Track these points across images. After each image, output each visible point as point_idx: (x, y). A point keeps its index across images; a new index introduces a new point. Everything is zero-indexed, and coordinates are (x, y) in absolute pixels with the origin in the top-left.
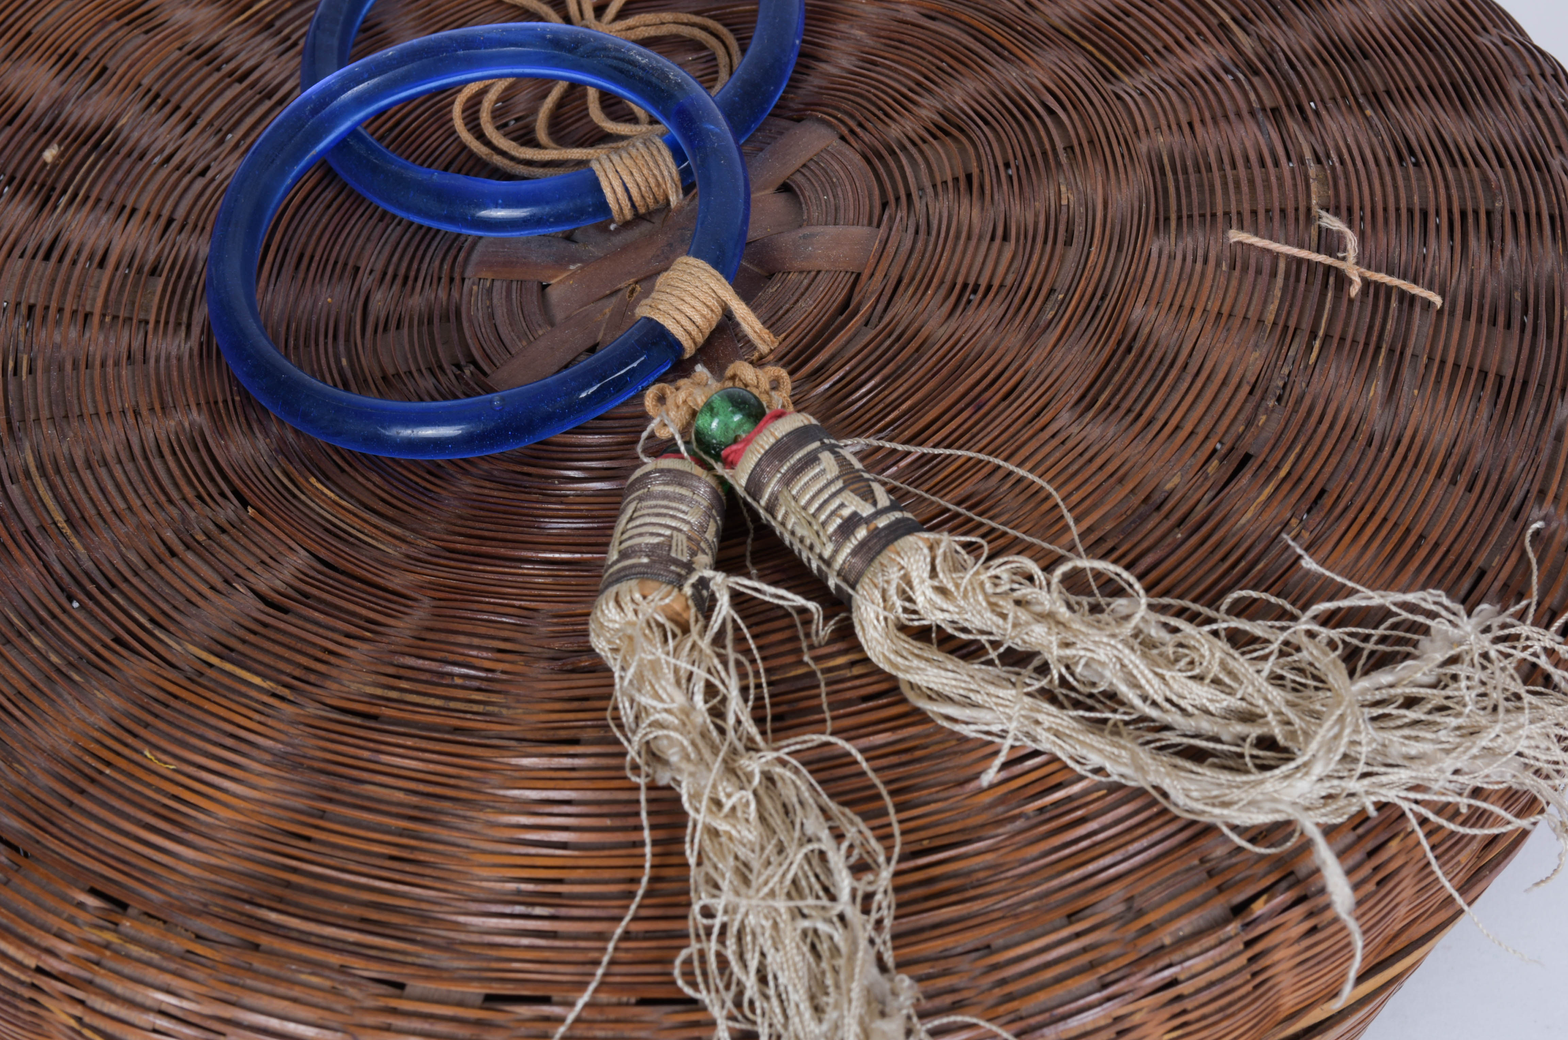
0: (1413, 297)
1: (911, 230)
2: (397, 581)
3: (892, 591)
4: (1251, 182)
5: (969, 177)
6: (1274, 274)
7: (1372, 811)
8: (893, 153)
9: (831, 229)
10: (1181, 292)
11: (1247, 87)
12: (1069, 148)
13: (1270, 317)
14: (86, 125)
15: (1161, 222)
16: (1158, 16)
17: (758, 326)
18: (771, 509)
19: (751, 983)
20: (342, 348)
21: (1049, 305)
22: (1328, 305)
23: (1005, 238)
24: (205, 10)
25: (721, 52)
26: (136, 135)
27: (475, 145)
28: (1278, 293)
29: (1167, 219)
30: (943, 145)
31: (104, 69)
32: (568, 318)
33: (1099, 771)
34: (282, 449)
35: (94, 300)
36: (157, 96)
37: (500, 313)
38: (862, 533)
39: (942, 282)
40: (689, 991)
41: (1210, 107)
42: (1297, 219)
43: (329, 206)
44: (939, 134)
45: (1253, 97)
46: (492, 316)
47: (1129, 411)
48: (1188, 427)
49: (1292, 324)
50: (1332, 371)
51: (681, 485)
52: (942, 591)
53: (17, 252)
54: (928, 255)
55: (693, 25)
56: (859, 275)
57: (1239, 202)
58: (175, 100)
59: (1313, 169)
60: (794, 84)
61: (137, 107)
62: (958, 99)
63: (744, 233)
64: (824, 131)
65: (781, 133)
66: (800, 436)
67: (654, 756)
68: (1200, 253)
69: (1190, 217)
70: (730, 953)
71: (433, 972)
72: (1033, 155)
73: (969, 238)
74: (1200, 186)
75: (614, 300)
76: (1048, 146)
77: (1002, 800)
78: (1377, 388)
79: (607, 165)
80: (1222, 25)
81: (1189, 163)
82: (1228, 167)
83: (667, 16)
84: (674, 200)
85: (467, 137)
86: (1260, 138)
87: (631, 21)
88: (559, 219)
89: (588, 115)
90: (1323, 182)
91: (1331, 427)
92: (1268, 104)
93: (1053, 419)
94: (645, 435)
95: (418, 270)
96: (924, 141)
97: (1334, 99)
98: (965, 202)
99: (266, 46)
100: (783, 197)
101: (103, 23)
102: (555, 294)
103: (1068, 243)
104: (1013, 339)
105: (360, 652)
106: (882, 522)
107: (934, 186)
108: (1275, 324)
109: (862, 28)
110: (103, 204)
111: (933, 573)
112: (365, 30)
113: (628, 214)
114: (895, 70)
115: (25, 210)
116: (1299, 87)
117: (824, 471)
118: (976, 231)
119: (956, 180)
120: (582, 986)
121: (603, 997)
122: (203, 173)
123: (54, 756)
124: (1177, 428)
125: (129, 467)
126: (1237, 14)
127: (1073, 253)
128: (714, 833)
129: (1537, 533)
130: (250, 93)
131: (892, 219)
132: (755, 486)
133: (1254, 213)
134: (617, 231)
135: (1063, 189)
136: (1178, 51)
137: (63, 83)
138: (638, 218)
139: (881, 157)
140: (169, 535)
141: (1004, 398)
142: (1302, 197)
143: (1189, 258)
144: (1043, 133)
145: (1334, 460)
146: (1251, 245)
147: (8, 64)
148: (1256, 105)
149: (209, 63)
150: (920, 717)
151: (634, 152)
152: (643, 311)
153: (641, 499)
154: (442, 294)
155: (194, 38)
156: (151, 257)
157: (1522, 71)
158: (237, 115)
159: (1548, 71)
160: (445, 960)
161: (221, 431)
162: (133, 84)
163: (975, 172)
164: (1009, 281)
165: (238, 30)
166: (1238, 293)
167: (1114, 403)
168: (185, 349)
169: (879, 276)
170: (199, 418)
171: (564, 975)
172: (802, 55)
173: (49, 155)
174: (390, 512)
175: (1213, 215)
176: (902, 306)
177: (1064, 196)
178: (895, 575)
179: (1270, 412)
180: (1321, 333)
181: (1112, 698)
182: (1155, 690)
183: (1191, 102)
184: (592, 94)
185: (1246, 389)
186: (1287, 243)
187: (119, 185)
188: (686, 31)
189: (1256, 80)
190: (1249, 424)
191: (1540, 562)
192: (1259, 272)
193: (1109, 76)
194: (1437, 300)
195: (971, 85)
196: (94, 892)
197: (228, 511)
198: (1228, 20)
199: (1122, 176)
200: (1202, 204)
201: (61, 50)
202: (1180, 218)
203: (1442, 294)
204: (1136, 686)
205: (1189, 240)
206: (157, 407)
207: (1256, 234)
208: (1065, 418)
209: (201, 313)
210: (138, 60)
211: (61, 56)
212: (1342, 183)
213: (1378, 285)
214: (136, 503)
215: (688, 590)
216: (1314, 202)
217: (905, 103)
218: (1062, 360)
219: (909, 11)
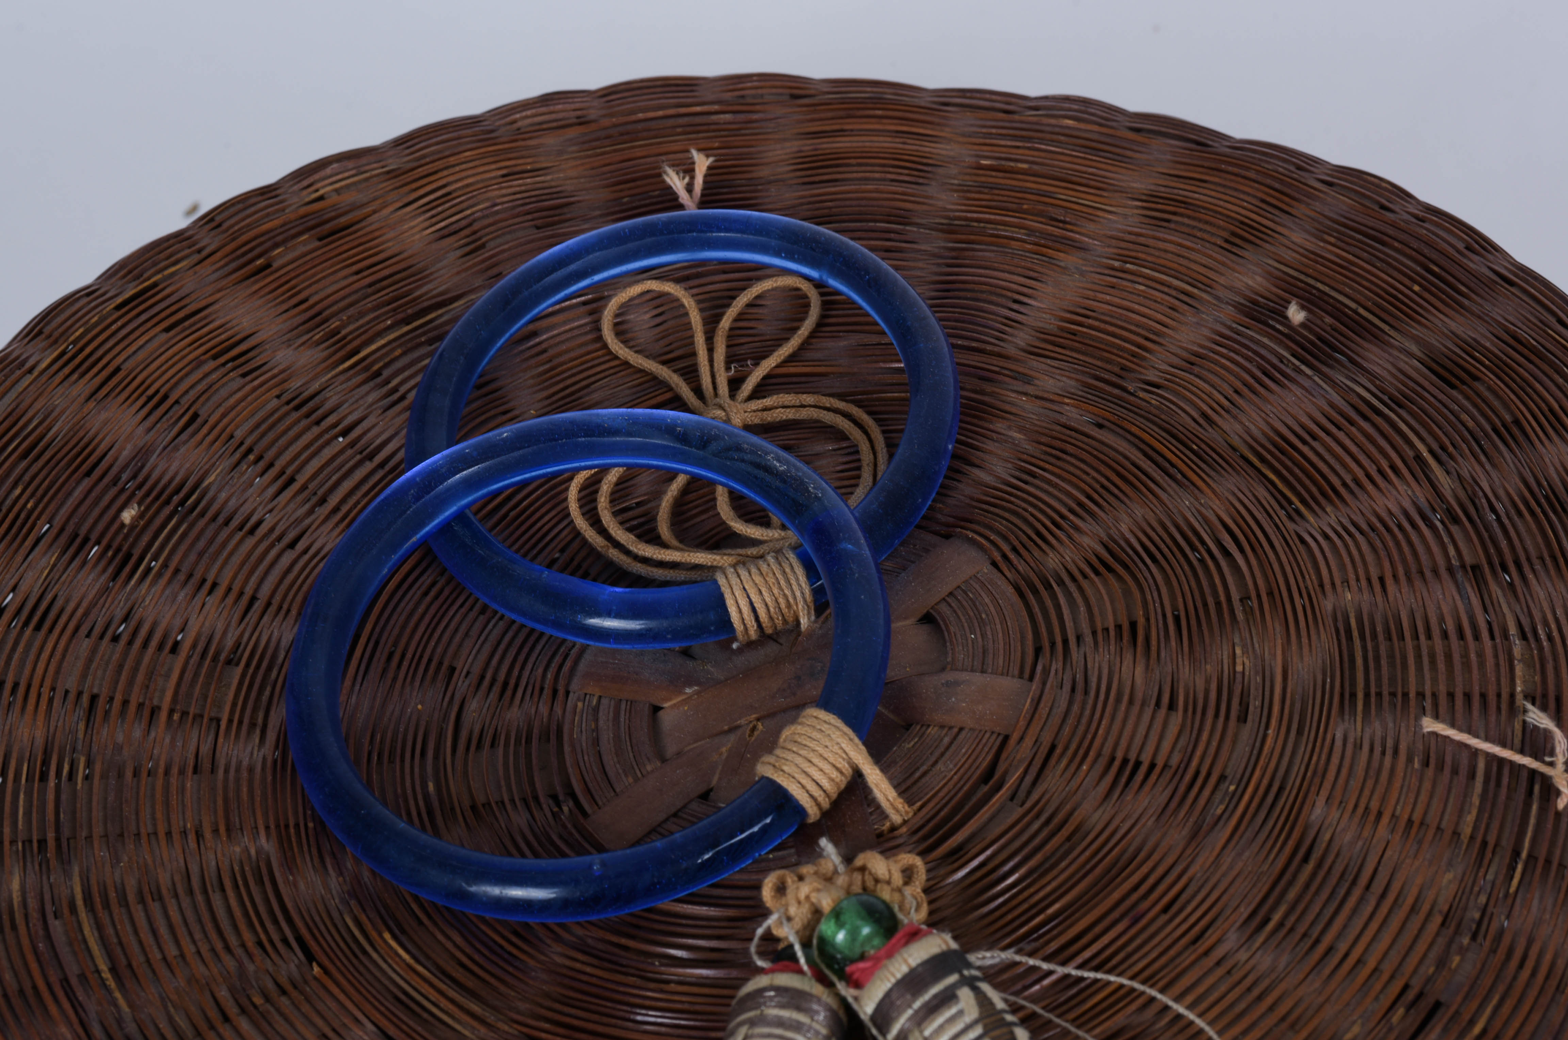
1: (1067, 687)
4: (1449, 657)
5: (1133, 625)
6: (1472, 775)
8: (1048, 587)
9: (978, 679)
10: (1367, 792)
11: (1446, 539)
12: (1246, 602)
13: (1467, 831)
14: (170, 482)
15: (1347, 701)
16: (1348, 442)
17: (892, 794)
20: (429, 769)
21: (1218, 796)
22: (1532, 821)
23: (1172, 706)
24: (309, 353)
25: (864, 447)
26: (223, 495)
27: (590, 534)
28: (1476, 801)
29: (1353, 695)
30: (1105, 582)
31: (195, 416)
32: (679, 754)
34: (355, 891)
35: (163, 691)
36: (250, 450)
39: (1099, 755)
41: (1404, 561)
42: (1499, 709)
43: (426, 594)
44: (1102, 569)
45: (1452, 552)
46: (596, 742)
47: (1305, 935)
48: (1371, 963)
49: (1491, 840)
50: (1536, 902)
51: (799, 1009)
53: (84, 630)
54: (1084, 721)
55: (836, 411)
56: (1006, 738)
57: (1435, 680)
58: (269, 456)
59: (1518, 648)
60: (943, 493)
61: (226, 464)
62: (1124, 528)
64: (973, 553)
65: (927, 551)
68: (1390, 743)
69: (1379, 695)
72: (1205, 605)
73: (1131, 702)
74: (1391, 657)
75: (732, 738)
76: (1223, 598)
79: (734, 580)
80: (1418, 457)
81: (1379, 629)
82: (1422, 637)
83: (808, 399)
84: (804, 622)
85: (581, 523)
86: (1459, 603)
87: (768, 402)
88: (677, 635)
89: (714, 507)
90: (1529, 664)
91: (1534, 973)
92: (1469, 560)
93: (1219, 941)
94: (760, 931)
95: (519, 678)
96: (1085, 576)
97: (1541, 559)
98: (1128, 657)
99: (370, 399)
100: (926, 628)
101: (198, 363)
102: (668, 719)
103: (1243, 718)
104: (1177, 837)
107: (1094, 633)
108: (1472, 838)
109: (1021, 429)
110: (181, 577)
112: (479, 387)
113: (753, 633)
114: (1055, 486)
115: (96, 580)
116: (1504, 544)
117: (961, 1013)
118: (1139, 695)
119: (1119, 627)
122: (292, 545)
124: (1359, 961)
125: (186, 902)
126: (1435, 446)
127: (1247, 731)
130: (350, 452)
131: (1046, 672)
132: (882, 1018)
133: (1451, 695)
134: (740, 650)
135: (1238, 651)
136: (1370, 487)
137: (150, 430)
138: (765, 637)
139: (1035, 591)
140: (223, 993)
141: (1165, 910)
142: (1504, 681)
143: (1378, 749)
144: (1217, 581)
145: (1536, 1017)
146: (1447, 737)
147: (92, 404)
148: (1455, 562)
149: (308, 415)
151: (764, 568)
152: (764, 769)
153: (752, 1023)
154: (544, 709)
155: (295, 384)
156: (230, 642)
158: (334, 478)
161: (289, 864)
162: (224, 436)
163: (1141, 621)
164: (1175, 761)
165: (342, 378)
166: (1431, 797)
167: (1288, 924)
168: (258, 756)
169: (1029, 742)
170: (267, 844)
172: (954, 458)
173: (127, 516)
174: (471, 983)
175: (1405, 695)
176: (1053, 782)
177: (1239, 661)
179: (1462, 951)
180: (1524, 855)
183: (1383, 553)
184: (722, 493)
185: (1438, 919)
186: (1487, 739)
187: (201, 555)
188: (828, 418)
189: (1454, 529)
190: (1442, 963)
192: (1455, 771)
193: (1292, 513)
195: (1139, 512)
197: (291, 965)
198: (1425, 454)
199: (1305, 640)
200: (1392, 680)
201: (150, 392)
202: (1367, 695)
205: (1377, 725)
206: (222, 829)
207: (1453, 725)
208: (1232, 940)
209: (278, 715)
210: (233, 408)
211: (150, 398)
212: (1550, 667)
214: (189, 949)
216: (1519, 689)
217: (1067, 526)
218: (1231, 868)
219: (1073, 414)
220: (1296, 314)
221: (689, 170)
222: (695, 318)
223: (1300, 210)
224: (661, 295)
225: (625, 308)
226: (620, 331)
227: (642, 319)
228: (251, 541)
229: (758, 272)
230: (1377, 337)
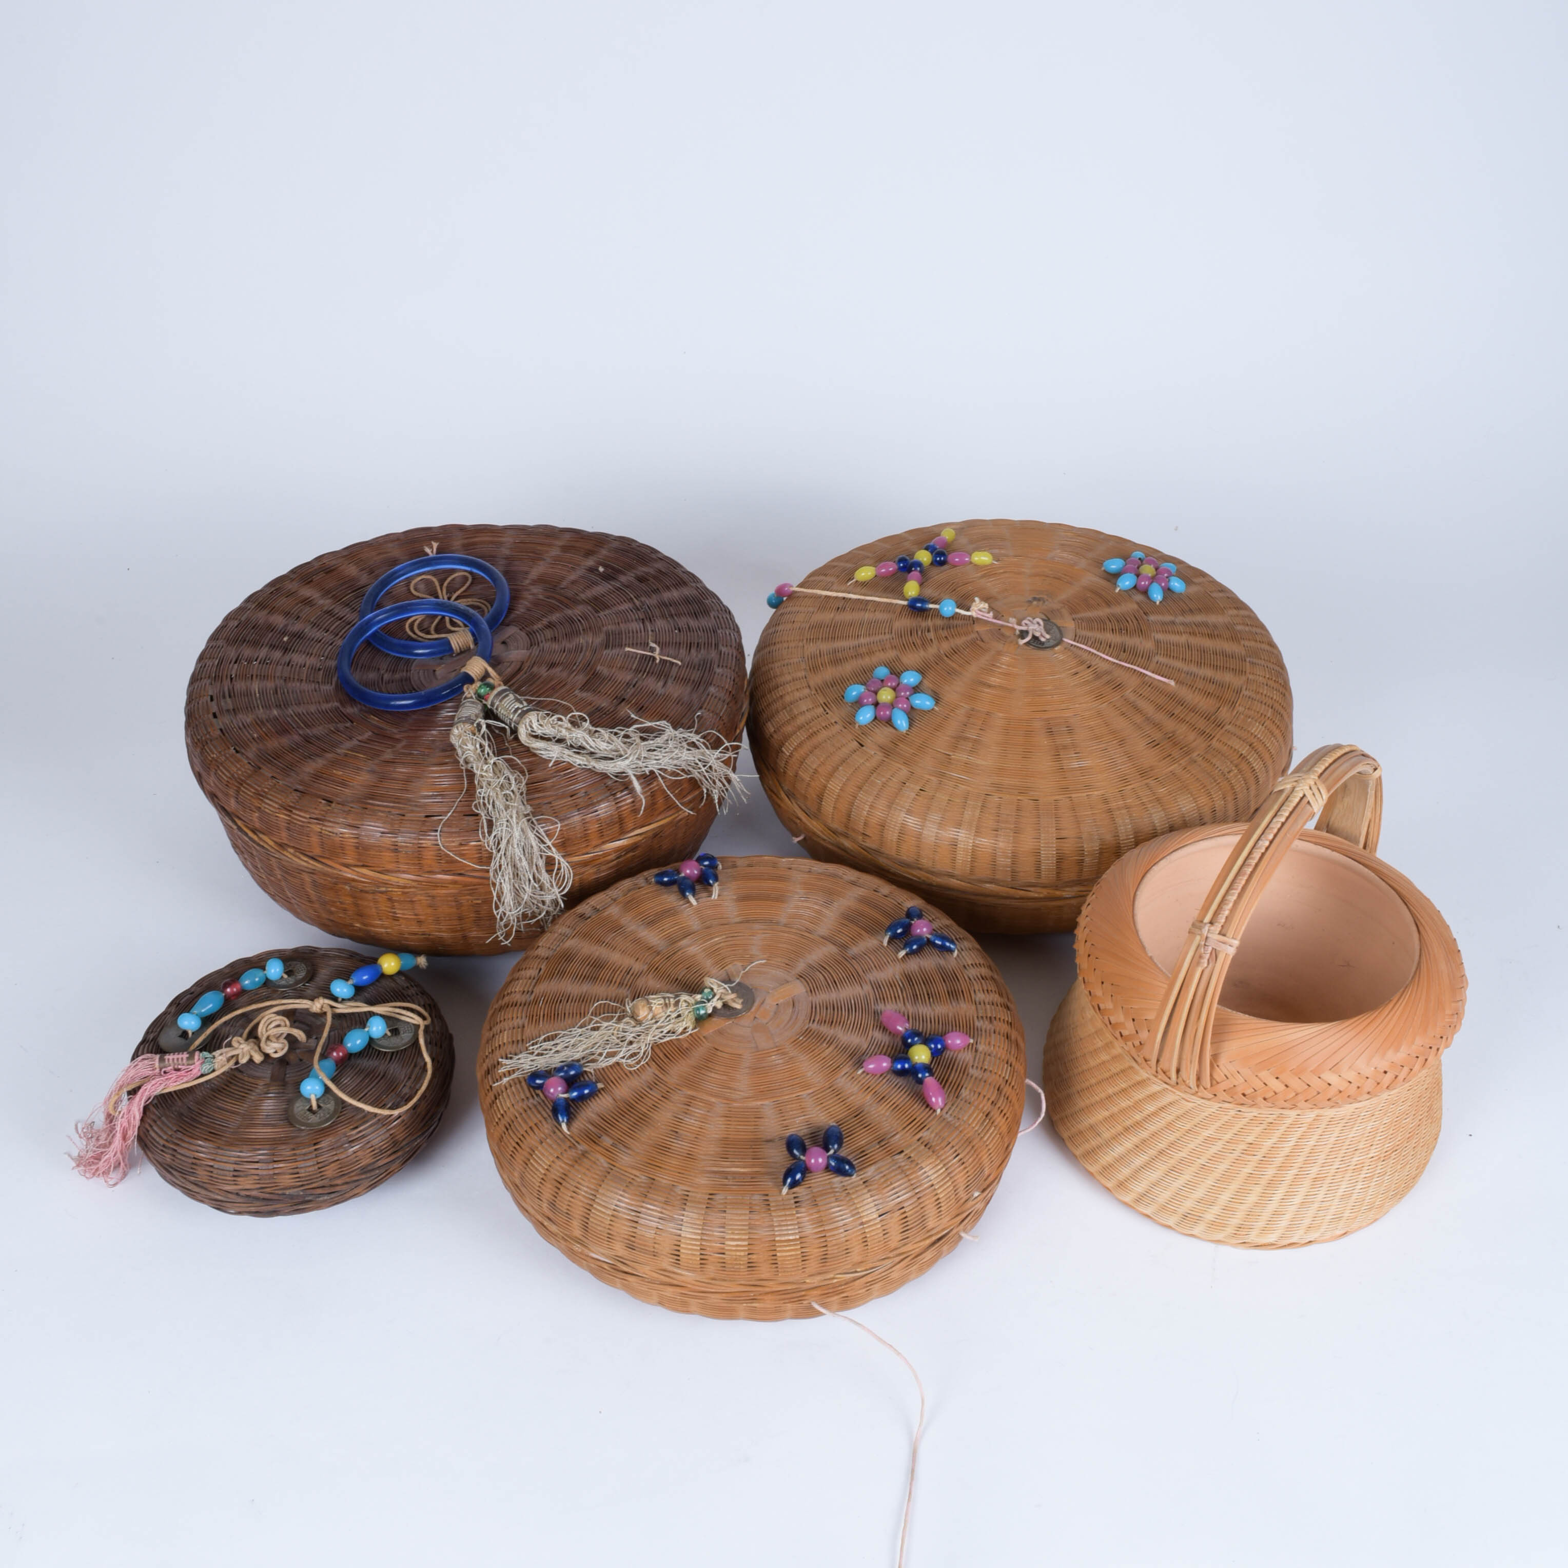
0: (673, 663)
1: (538, 651)
2: (398, 736)
3: (527, 724)
4: (633, 637)
5: (555, 637)
6: (636, 658)
7: (648, 773)
8: (534, 632)
9: (516, 651)
10: (610, 662)
11: (635, 613)
12: (583, 630)
13: (634, 668)
14: (295, 631)
15: (607, 647)
16: (613, 596)
17: (495, 674)
18: (497, 709)
19: (490, 807)
21: (575, 666)
22: (650, 665)
23: (564, 651)
24: (328, 600)
25: (486, 608)
26: (310, 634)
27: (413, 635)
28: (637, 662)
29: (609, 645)
30: (549, 630)
31: (299, 617)
32: (441, 676)
33: (579, 765)
34: (361, 710)
35: (303, 676)
36: (315, 624)
37: (422, 679)
38: (520, 711)
39: (546, 662)
40: (476, 811)
41: (624, 619)
42: (644, 645)
43: (369, 652)
44: (548, 627)
45: (636, 616)
46: (419, 678)
47: (594, 689)
48: (609, 693)
49: (640, 669)
50: (649, 679)
51: (473, 704)
52: (541, 725)
53: (279, 664)
54: (543, 656)
56: (523, 662)
57: (629, 641)
58: (321, 625)
59: (650, 633)
60: (506, 616)
61: (310, 627)
62: (554, 619)
63: (491, 652)
64: (515, 628)
65: (503, 629)
66: (503, 691)
67: (467, 762)
68: (617, 653)
69: (616, 645)
70: (486, 801)
71: (412, 811)
72: (574, 632)
73: (554, 652)
74: (620, 637)
75: (454, 671)
76: (577, 629)
77: (556, 772)
78: (661, 684)
79: (452, 638)
80: (631, 598)
81: (617, 632)
82: (627, 633)
83: (469, 600)
84: (472, 646)
85: (410, 633)
86: (637, 626)
87: (459, 601)
88: (440, 652)
89: (446, 626)
90: (653, 636)
91: (647, 692)
92: (641, 617)
93: (574, 692)
94: (463, 696)
95: (397, 668)
96: (544, 629)
97: (660, 616)
98: (554, 643)
99: (347, 610)
100: (503, 645)
101: (297, 604)
102: (438, 673)
103: (581, 652)
104: (565, 674)
105: (389, 750)
106: (525, 709)
107: (546, 640)
109: (528, 601)
110: (303, 652)
111: (538, 721)
112: (377, 606)
113: (459, 649)
114: (536, 612)
115: (280, 653)
116: (650, 613)
117: (510, 698)
118: (556, 650)
119: (552, 638)
120: (449, 812)
121: (454, 814)
122: (331, 644)
123: (309, 773)
124: (606, 693)
125: (319, 714)
126: (635, 595)
127: (582, 654)
128: (482, 776)
129: (698, 716)
130: (343, 623)
131: (533, 648)
132: (492, 704)
133: (633, 644)
134: (455, 654)
135: (581, 639)
136: (617, 605)
137: (287, 620)
138: (462, 652)
139: (531, 634)
140: (333, 729)
142: (647, 640)
143: (614, 655)
144: (576, 626)
146: (631, 651)
147: (269, 615)
148: (637, 618)
149: (330, 615)
150: (535, 755)
151: (460, 635)
152: (463, 670)
153: (463, 707)
154: (405, 673)
155: (325, 608)
156: (318, 666)
157: (716, 609)
158: (340, 629)
159: (723, 609)
160: (415, 809)
161: (344, 707)
162: (308, 621)
163: (557, 636)
164: (564, 661)
165: (338, 606)
166: (626, 662)
168: (331, 688)
169: (529, 662)
170: (336, 704)
171: (445, 809)
172: (509, 609)
173: (285, 639)
174: (395, 723)
175: (622, 645)
176: (535, 669)
177: (581, 641)
178: (528, 720)
179: (631, 689)
180: (647, 671)
181: (581, 748)
182: (592, 744)
183: (619, 618)
184: (447, 619)
185: (625, 684)
186: (641, 650)
187: (307, 647)
189: (639, 612)
190: (625, 691)
191: (698, 722)
192: (632, 657)
193: (597, 612)
194: (680, 663)
195: (558, 615)
196: (324, 800)
197: (348, 724)
199: (598, 636)
200: (619, 641)
201: (285, 611)
202: (612, 645)
203: (682, 662)
204: (588, 744)
205: (614, 650)
206: (325, 701)
207: (632, 649)
208: (577, 692)
209: (335, 679)
210: (309, 614)
211: (285, 613)
212: (657, 635)
213: (664, 660)
214: (322, 722)
215: (475, 725)
216: (650, 640)
217: (539, 620)
218: (577, 679)
219: (541, 597)
220: (601, 569)
221: (432, 547)
222: (437, 584)
223: (605, 546)
224: (427, 580)
225: (416, 584)
226: (416, 589)
227: (422, 587)
228: (319, 644)
229: (453, 571)
230: (624, 574)
